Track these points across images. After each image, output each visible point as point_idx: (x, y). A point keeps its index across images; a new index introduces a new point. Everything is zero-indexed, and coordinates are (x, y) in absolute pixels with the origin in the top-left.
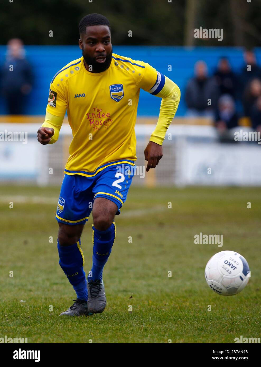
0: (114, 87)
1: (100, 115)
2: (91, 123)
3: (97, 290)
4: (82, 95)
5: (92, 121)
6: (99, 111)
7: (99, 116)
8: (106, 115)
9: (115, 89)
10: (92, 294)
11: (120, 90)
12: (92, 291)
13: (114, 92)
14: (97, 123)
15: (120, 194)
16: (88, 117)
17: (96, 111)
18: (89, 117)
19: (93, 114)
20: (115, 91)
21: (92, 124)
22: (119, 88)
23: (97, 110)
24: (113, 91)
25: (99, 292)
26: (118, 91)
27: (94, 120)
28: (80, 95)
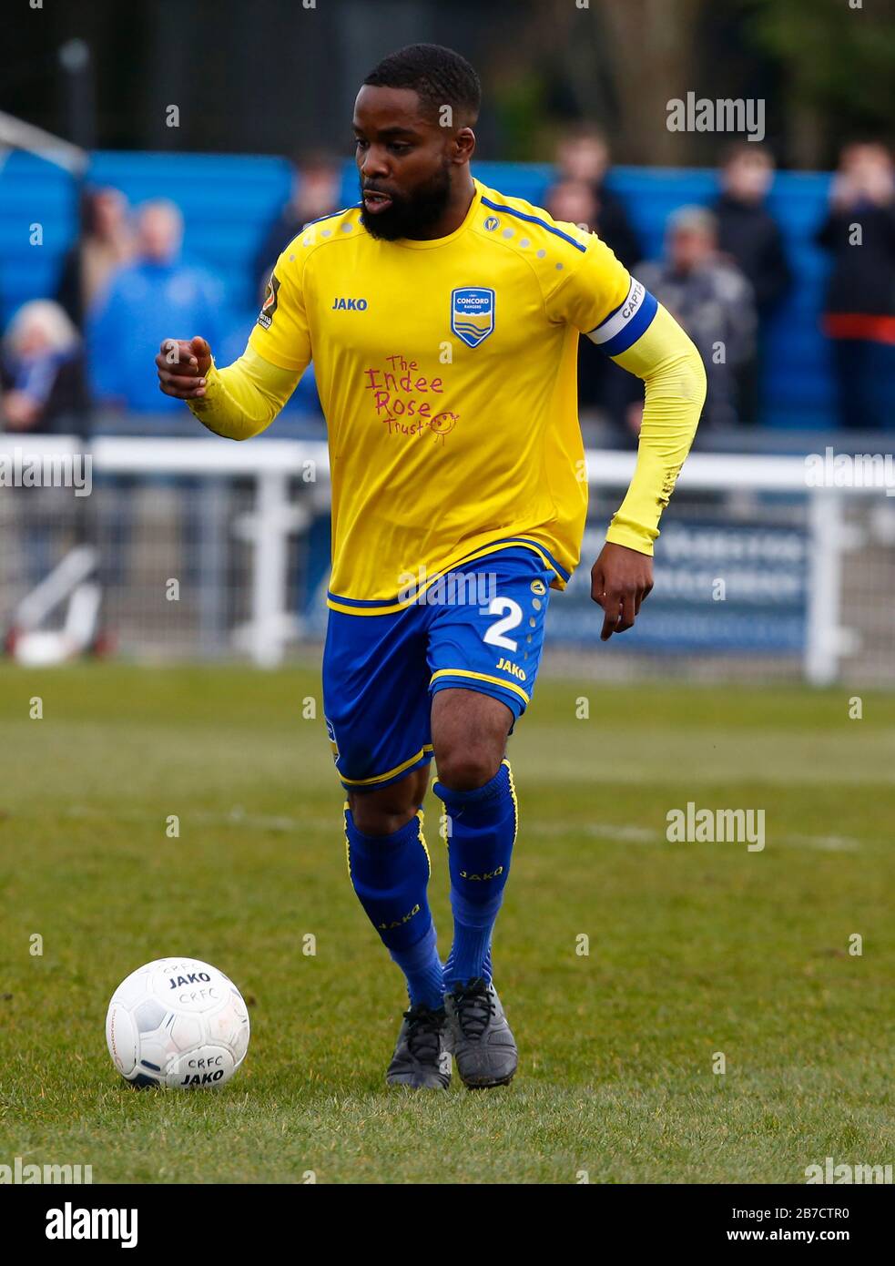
0: (465, 295)
1: (409, 381)
2: (379, 405)
3: (482, 1013)
4: (356, 304)
5: (383, 397)
6: (409, 369)
7: (405, 383)
8: (429, 384)
9: (468, 301)
10: (468, 1026)
11: (485, 308)
12: (464, 1019)
13: (464, 313)
14: (399, 408)
15: (515, 670)
16: (373, 384)
17: (398, 366)
18: (376, 384)
19: (387, 376)
20: (468, 311)
21: (383, 409)
22: (482, 301)
23: (401, 364)
24: (460, 308)
25: (488, 1017)
26: (477, 311)
27: (388, 397)
28: (351, 304)
